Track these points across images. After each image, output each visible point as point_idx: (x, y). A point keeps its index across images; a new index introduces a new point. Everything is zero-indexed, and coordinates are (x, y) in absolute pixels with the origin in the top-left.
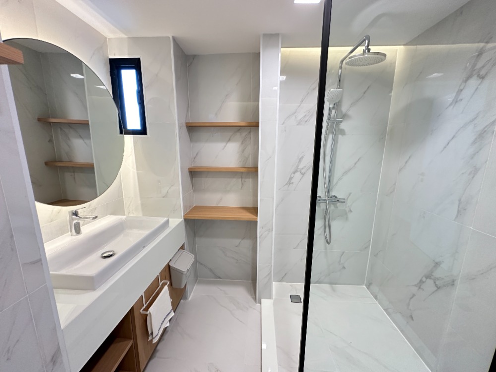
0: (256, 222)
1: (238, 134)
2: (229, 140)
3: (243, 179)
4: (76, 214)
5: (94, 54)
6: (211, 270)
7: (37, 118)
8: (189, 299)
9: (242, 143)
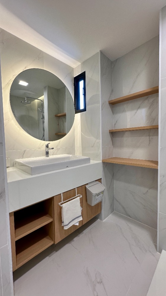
0: (157, 170)
1: (146, 101)
2: (139, 108)
3: (150, 137)
4: (47, 146)
5: (66, 76)
6: (123, 208)
7: (55, 115)
8: (104, 221)
9: (150, 108)
